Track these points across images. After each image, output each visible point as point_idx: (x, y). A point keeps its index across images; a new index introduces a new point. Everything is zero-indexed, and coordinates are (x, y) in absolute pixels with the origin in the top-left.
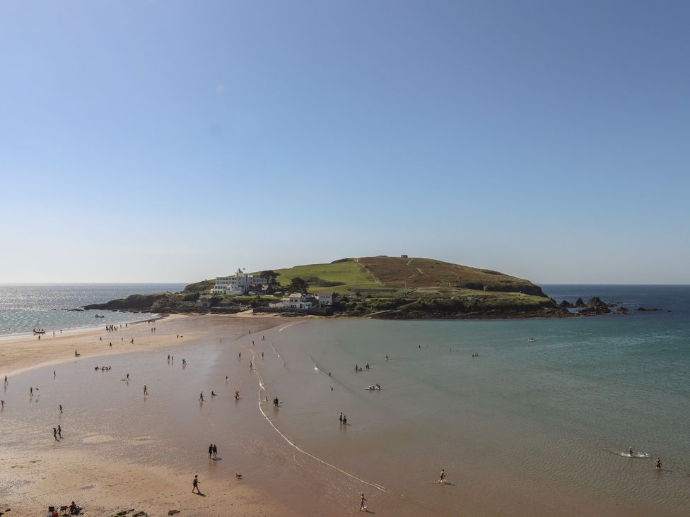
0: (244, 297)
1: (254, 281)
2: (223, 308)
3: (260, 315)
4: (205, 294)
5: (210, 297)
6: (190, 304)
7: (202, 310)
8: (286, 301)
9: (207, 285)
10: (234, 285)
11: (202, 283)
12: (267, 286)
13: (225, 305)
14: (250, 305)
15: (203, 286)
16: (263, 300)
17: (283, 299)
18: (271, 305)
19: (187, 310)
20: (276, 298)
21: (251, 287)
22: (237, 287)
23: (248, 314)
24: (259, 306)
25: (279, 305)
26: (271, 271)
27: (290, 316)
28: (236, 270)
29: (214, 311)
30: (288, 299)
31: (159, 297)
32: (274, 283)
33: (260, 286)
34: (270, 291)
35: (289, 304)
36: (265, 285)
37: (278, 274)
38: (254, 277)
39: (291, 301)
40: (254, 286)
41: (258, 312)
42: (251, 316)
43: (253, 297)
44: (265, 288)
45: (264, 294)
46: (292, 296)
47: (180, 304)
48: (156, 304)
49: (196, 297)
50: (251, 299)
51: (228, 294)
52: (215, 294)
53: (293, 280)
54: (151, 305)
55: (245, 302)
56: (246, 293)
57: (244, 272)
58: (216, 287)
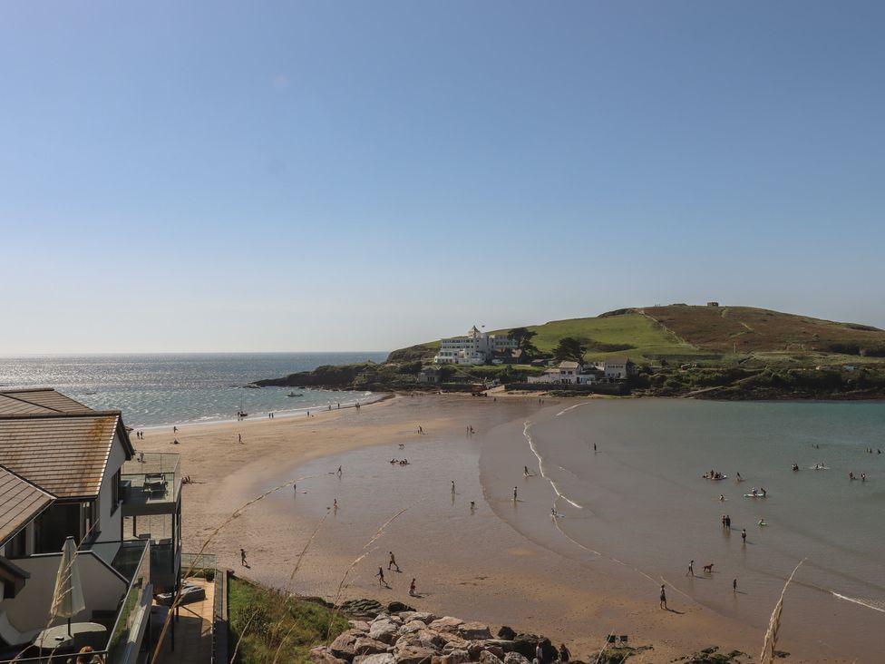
0: (485, 367)
1: (497, 344)
2: (459, 383)
3: (518, 394)
4: (428, 364)
5: (438, 368)
6: (409, 378)
7: (429, 387)
8: (553, 374)
9: (423, 351)
10: (470, 350)
11: (416, 348)
12: (520, 351)
13: (460, 379)
14: (498, 380)
15: (417, 353)
16: (516, 372)
17: (550, 370)
18: (531, 380)
19: (407, 388)
20: (536, 369)
21: (495, 353)
22: (474, 352)
23: (499, 391)
24: (513, 381)
25: (543, 379)
26: (523, 328)
27: (565, 395)
28: (470, 328)
29: (447, 389)
30: (558, 371)
31: (359, 369)
32: (528, 346)
33: (509, 351)
34: (525, 359)
35: (559, 378)
36: (517, 349)
37: (534, 334)
38: (497, 337)
39: (563, 373)
40: (500, 351)
41: (512, 389)
42: (506, 395)
43: (500, 368)
44: (517, 354)
45: (516, 363)
46: (564, 364)
47: (394, 378)
48: (359, 379)
49: (416, 369)
50: (500, 371)
51: (461, 363)
52: (444, 363)
53: (561, 342)
54: (351, 379)
55: (491, 376)
56: (488, 362)
57: (483, 331)
58: (442, 354)
